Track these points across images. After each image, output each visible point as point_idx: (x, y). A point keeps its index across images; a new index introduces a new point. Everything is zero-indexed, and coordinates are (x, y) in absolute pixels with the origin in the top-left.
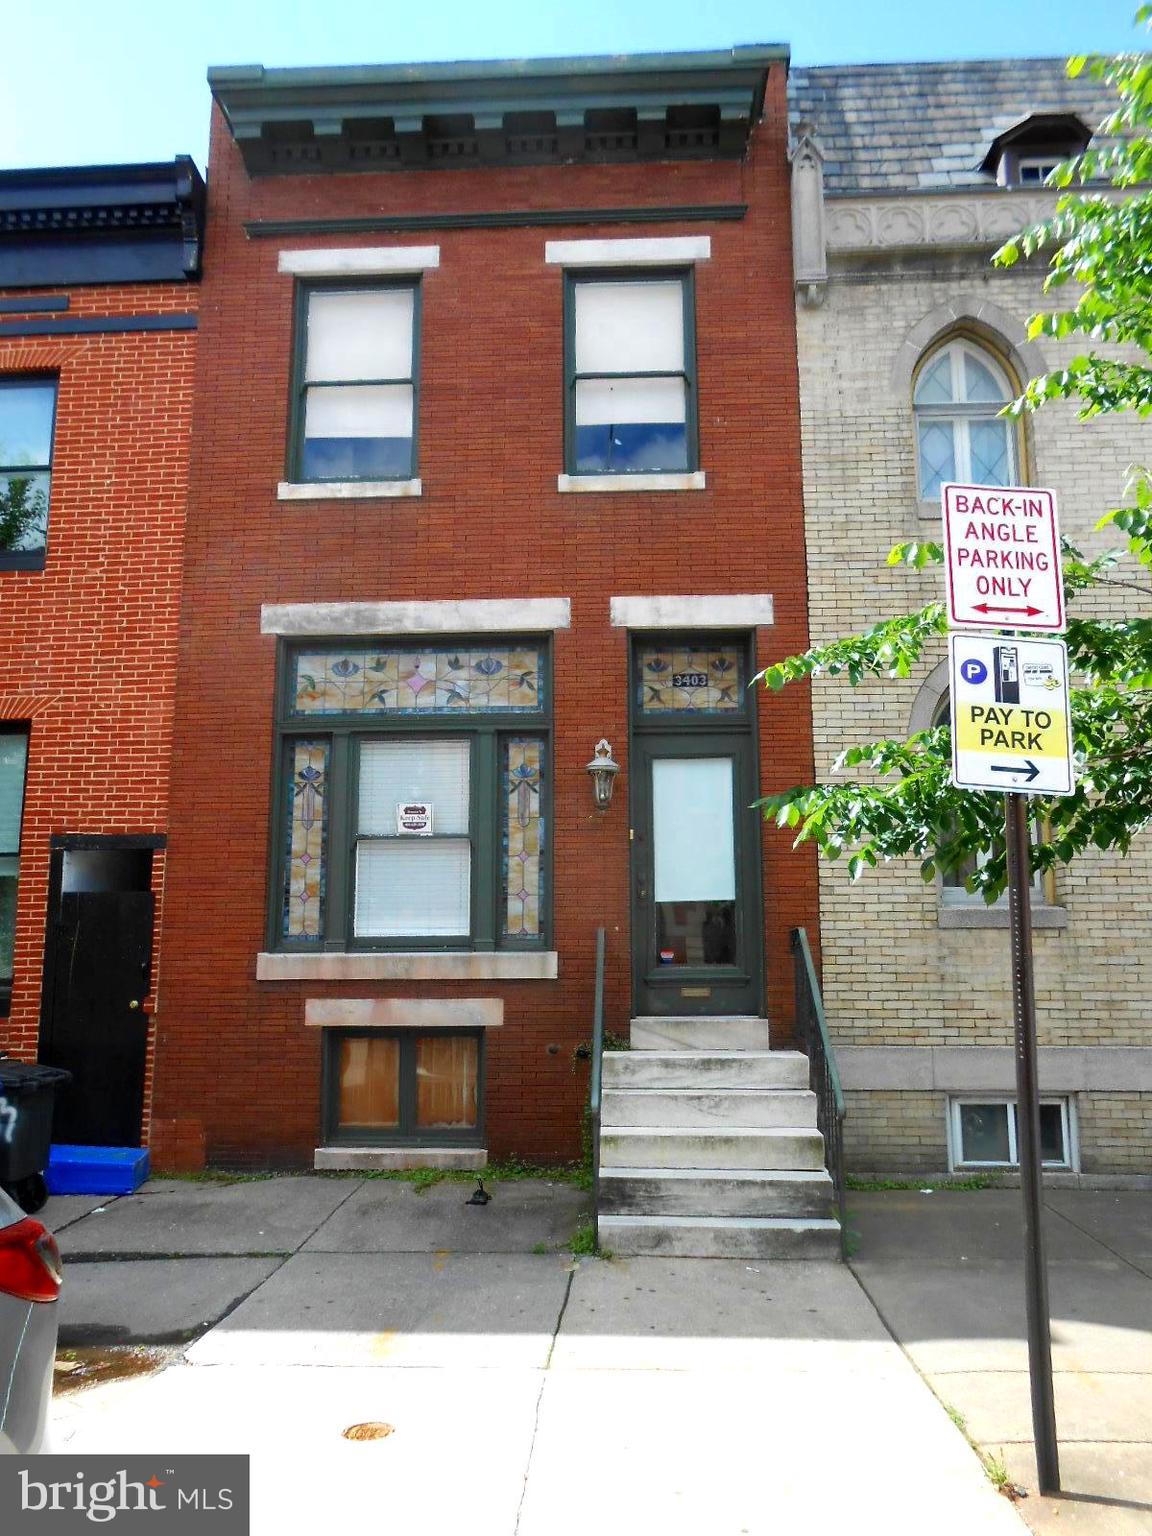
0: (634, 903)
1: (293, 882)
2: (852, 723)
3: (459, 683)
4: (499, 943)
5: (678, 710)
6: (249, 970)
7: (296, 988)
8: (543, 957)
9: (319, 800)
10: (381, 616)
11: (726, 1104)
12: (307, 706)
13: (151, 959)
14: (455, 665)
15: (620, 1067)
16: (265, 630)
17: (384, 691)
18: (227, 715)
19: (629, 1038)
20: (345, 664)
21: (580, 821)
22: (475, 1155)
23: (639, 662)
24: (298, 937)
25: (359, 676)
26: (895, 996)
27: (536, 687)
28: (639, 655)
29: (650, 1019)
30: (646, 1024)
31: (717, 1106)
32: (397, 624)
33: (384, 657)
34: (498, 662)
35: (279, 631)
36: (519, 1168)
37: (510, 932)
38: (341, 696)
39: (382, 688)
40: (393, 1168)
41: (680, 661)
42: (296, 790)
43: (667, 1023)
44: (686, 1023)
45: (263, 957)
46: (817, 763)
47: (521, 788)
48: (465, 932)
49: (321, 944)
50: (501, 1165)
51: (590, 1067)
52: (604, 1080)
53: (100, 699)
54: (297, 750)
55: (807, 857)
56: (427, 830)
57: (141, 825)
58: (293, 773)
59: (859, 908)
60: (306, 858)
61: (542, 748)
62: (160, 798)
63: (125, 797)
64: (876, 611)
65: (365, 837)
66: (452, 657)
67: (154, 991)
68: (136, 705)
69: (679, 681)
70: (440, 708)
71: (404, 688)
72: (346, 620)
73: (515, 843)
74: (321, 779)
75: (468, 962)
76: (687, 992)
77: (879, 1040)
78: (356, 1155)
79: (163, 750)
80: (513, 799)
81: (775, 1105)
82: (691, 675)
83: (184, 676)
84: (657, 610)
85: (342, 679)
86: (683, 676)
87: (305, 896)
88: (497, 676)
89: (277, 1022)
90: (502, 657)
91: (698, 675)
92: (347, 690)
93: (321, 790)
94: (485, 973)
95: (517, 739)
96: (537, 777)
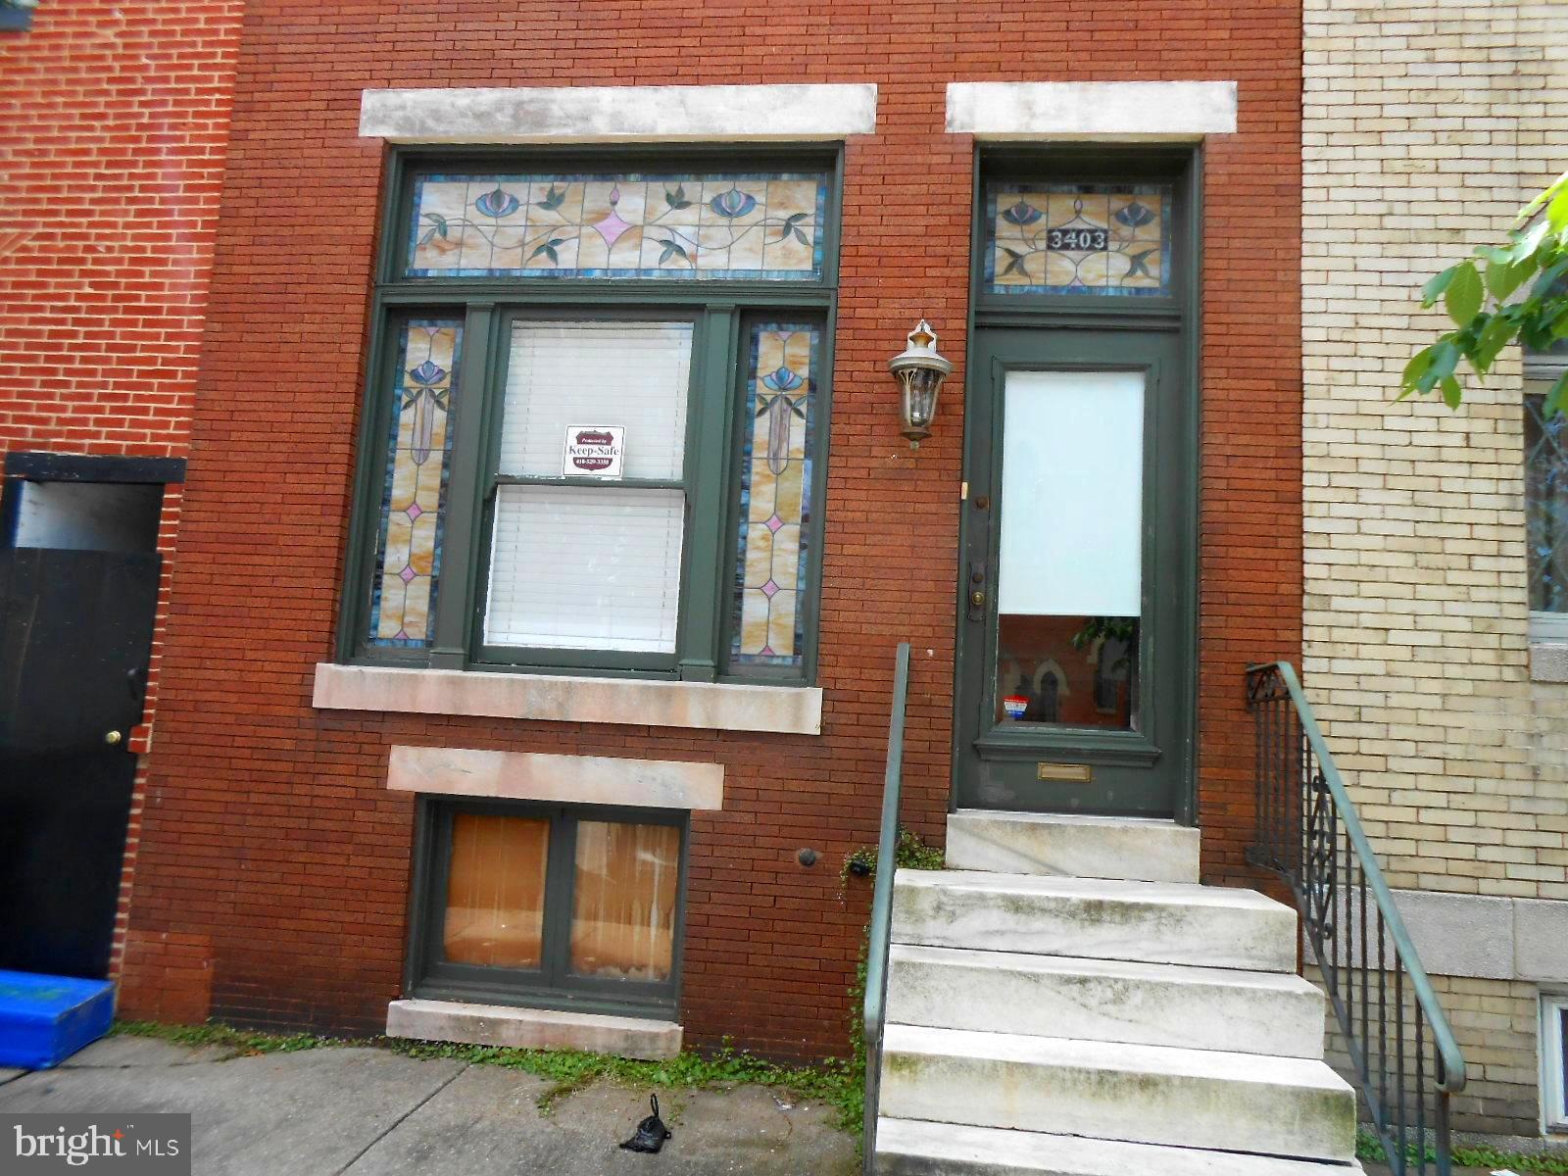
0: (963, 612)
1: (390, 550)
2: (1375, 307)
3: (681, 230)
4: (723, 669)
5: (1055, 288)
6: (300, 690)
7: (375, 726)
8: (798, 697)
9: (440, 416)
10: (556, 110)
11: (1137, 997)
12: (429, 261)
13: (148, 663)
14: (678, 202)
15: (925, 904)
16: (365, 132)
17: (557, 242)
18: (294, 269)
19: (943, 847)
20: (497, 196)
21: (874, 463)
22: (663, 1032)
23: (990, 208)
24: (391, 640)
25: (519, 217)
26: (1440, 800)
27: (811, 239)
28: (990, 196)
29: (984, 816)
30: (976, 823)
31: (1118, 1000)
32: (580, 125)
33: (560, 186)
34: (749, 198)
35: (388, 132)
36: (736, 1062)
37: (744, 650)
38: (487, 249)
39: (554, 237)
40: (517, 1047)
41: (1059, 209)
42: (405, 399)
43: (1014, 824)
44: (1049, 826)
45: (325, 671)
46: (1307, 377)
47: (776, 407)
48: (668, 647)
49: (423, 655)
50: (706, 1056)
51: (870, 896)
52: (895, 927)
53: (100, 237)
54: (411, 334)
55: (1282, 542)
56: (612, 473)
57: (148, 442)
58: (402, 371)
59: (1377, 637)
60: (413, 512)
61: (816, 341)
62: (182, 400)
63: (125, 397)
64: (1428, 110)
65: (510, 480)
66: (672, 187)
67: (149, 718)
68: (155, 250)
69: (1057, 241)
70: (648, 271)
71: (591, 237)
72: (499, 117)
73: (761, 500)
74: (446, 383)
75: (667, 696)
76: (1049, 771)
77: (1409, 880)
78: (457, 1019)
79: (192, 324)
80: (761, 427)
81: (1239, 1007)
82: (1079, 232)
83: (230, 203)
84: (1028, 106)
85: (492, 221)
86: (1065, 232)
87: (408, 574)
88: (747, 219)
89: (341, 781)
90: (757, 188)
91: (1091, 232)
92: (496, 241)
93: (445, 400)
94: (695, 717)
95: (774, 326)
96: (804, 391)
